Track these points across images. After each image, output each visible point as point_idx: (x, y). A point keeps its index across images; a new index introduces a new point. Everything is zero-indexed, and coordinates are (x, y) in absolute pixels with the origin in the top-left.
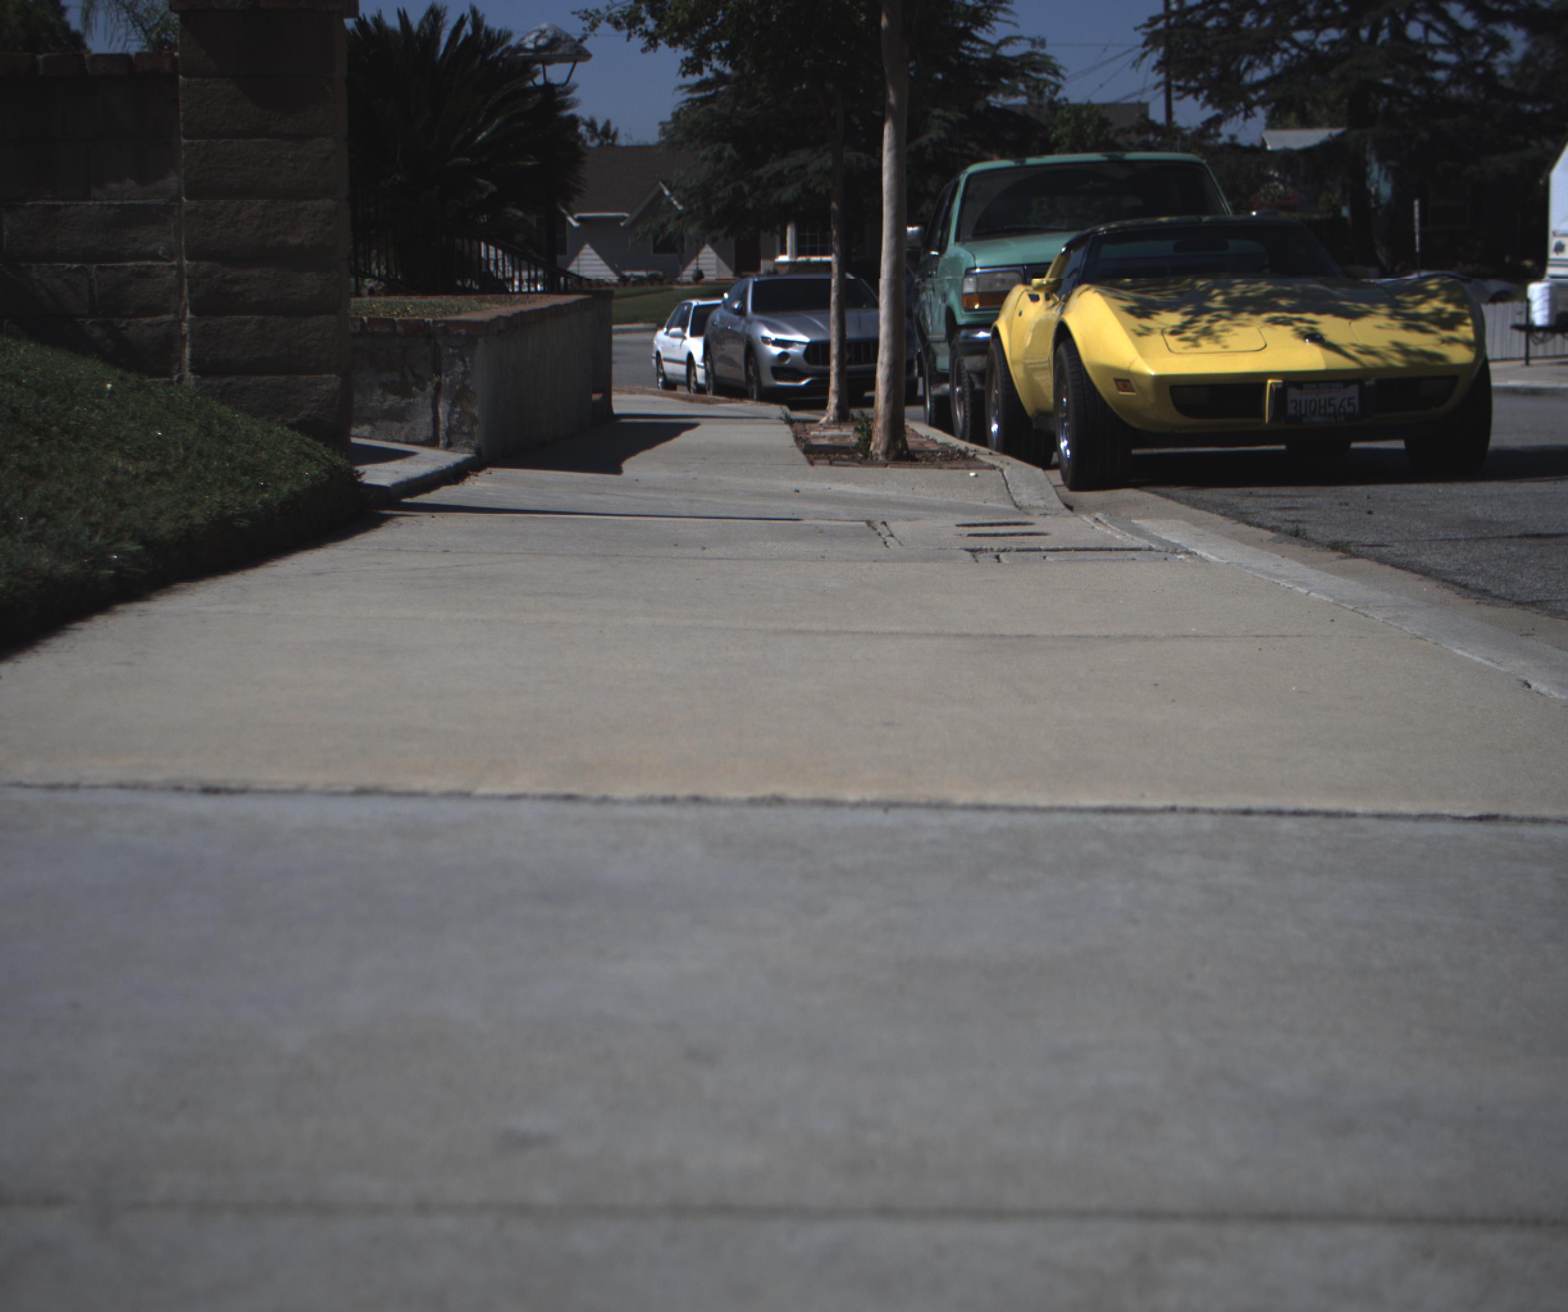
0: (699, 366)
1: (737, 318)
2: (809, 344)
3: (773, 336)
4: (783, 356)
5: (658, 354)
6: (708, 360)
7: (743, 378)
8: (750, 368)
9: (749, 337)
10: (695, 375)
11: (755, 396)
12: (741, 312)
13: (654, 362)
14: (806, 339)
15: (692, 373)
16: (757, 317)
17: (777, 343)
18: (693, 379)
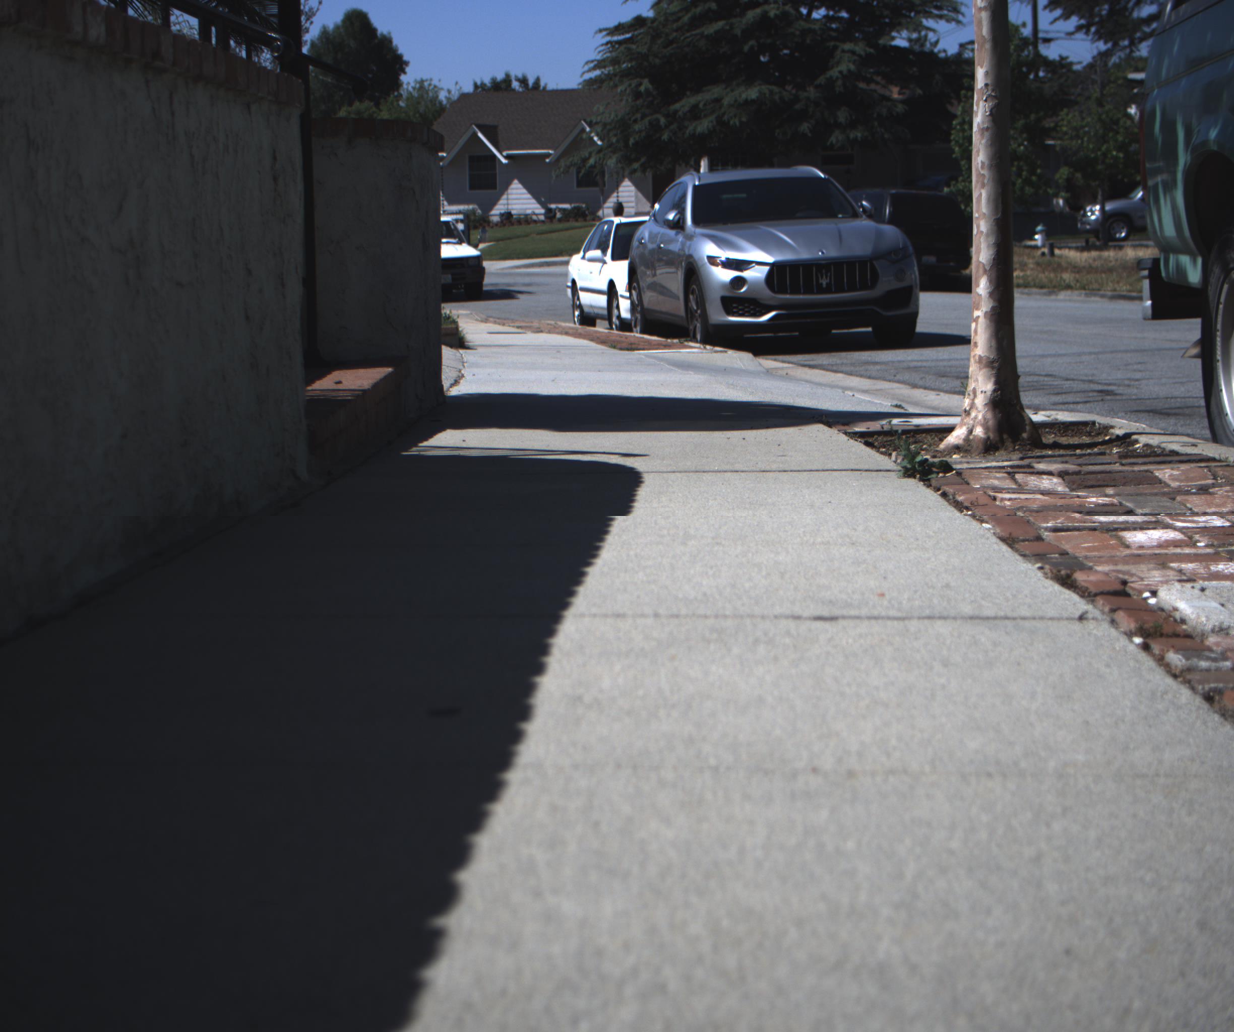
0: (622, 296)
1: (672, 233)
2: (773, 266)
3: (724, 254)
4: (738, 282)
5: (574, 282)
6: (635, 289)
7: (682, 312)
8: (691, 297)
9: (690, 256)
10: (618, 307)
11: (699, 337)
12: (678, 225)
13: (569, 291)
14: (770, 259)
15: (615, 305)
16: (699, 230)
17: (729, 264)
18: (615, 312)
